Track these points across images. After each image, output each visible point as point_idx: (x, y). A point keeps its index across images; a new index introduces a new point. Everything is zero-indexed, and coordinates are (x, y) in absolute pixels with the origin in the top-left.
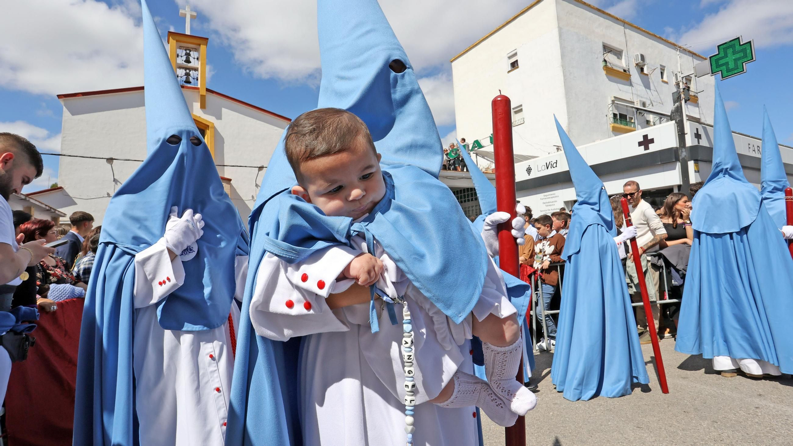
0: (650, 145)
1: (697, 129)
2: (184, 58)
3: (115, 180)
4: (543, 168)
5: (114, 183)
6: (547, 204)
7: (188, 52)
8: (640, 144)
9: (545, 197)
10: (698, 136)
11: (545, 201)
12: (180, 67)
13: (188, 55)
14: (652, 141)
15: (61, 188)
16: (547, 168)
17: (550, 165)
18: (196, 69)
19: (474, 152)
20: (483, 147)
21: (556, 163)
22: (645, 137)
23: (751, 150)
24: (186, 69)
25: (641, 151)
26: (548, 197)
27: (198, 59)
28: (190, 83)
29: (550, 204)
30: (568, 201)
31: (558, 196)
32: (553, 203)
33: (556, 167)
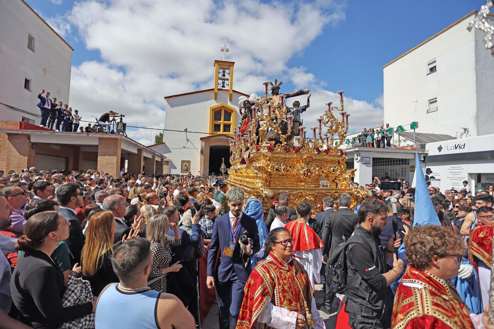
2: (222, 74)
3: (187, 139)
4: (452, 148)
5: (187, 141)
6: (453, 173)
7: (224, 70)
9: (453, 168)
11: (451, 171)
12: (220, 79)
13: (224, 72)
15: (164, 143)
16: (456, 148)
17: (459, 146)
18: (228, 80)
19: (397, 133)
20: (405, 130)
21: (464, 146)
24: (223, 80)
26: (454, 168)
27: (229, 74)
28: (224, 87)
29: (456, 173)
30: (472, 173)
31: (464, 169)
32: (459, 173)
33: (464, 148)
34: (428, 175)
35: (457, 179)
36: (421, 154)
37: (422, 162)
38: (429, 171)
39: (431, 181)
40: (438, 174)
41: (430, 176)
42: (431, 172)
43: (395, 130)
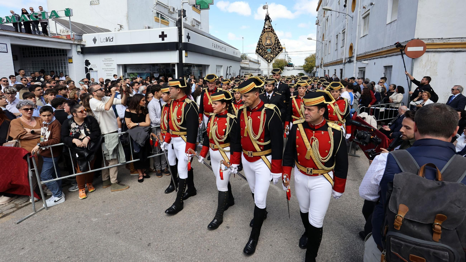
0: (165, 38)
1: (188, 34)
4: (104, 40)
6: (106, 65)
8: (160, 36)
9: (105, 60)
10: (188, 37)
11: (105, 62)
14: (166, 36)
16: (107, 41)
17: (109, 39)
19: (52, 19)
20: (60, 17)
21: (113, 39)
22: (163, 33)
23: (213, 46)
25: (160, 41)
26: (107, 60)
29: (108, 65)
30: (120, 65)
31: (114, 61)
32: (110, 65)
33: (112, 41)
34: (87, 67)
35: (110, 70)
36: (78, 45)
37: (80, 53)
38: (87, 63)
39: (90, 73)
40: (95, 66)
41: (89, 68)
42: (89, 64)
43: (49, 14)
